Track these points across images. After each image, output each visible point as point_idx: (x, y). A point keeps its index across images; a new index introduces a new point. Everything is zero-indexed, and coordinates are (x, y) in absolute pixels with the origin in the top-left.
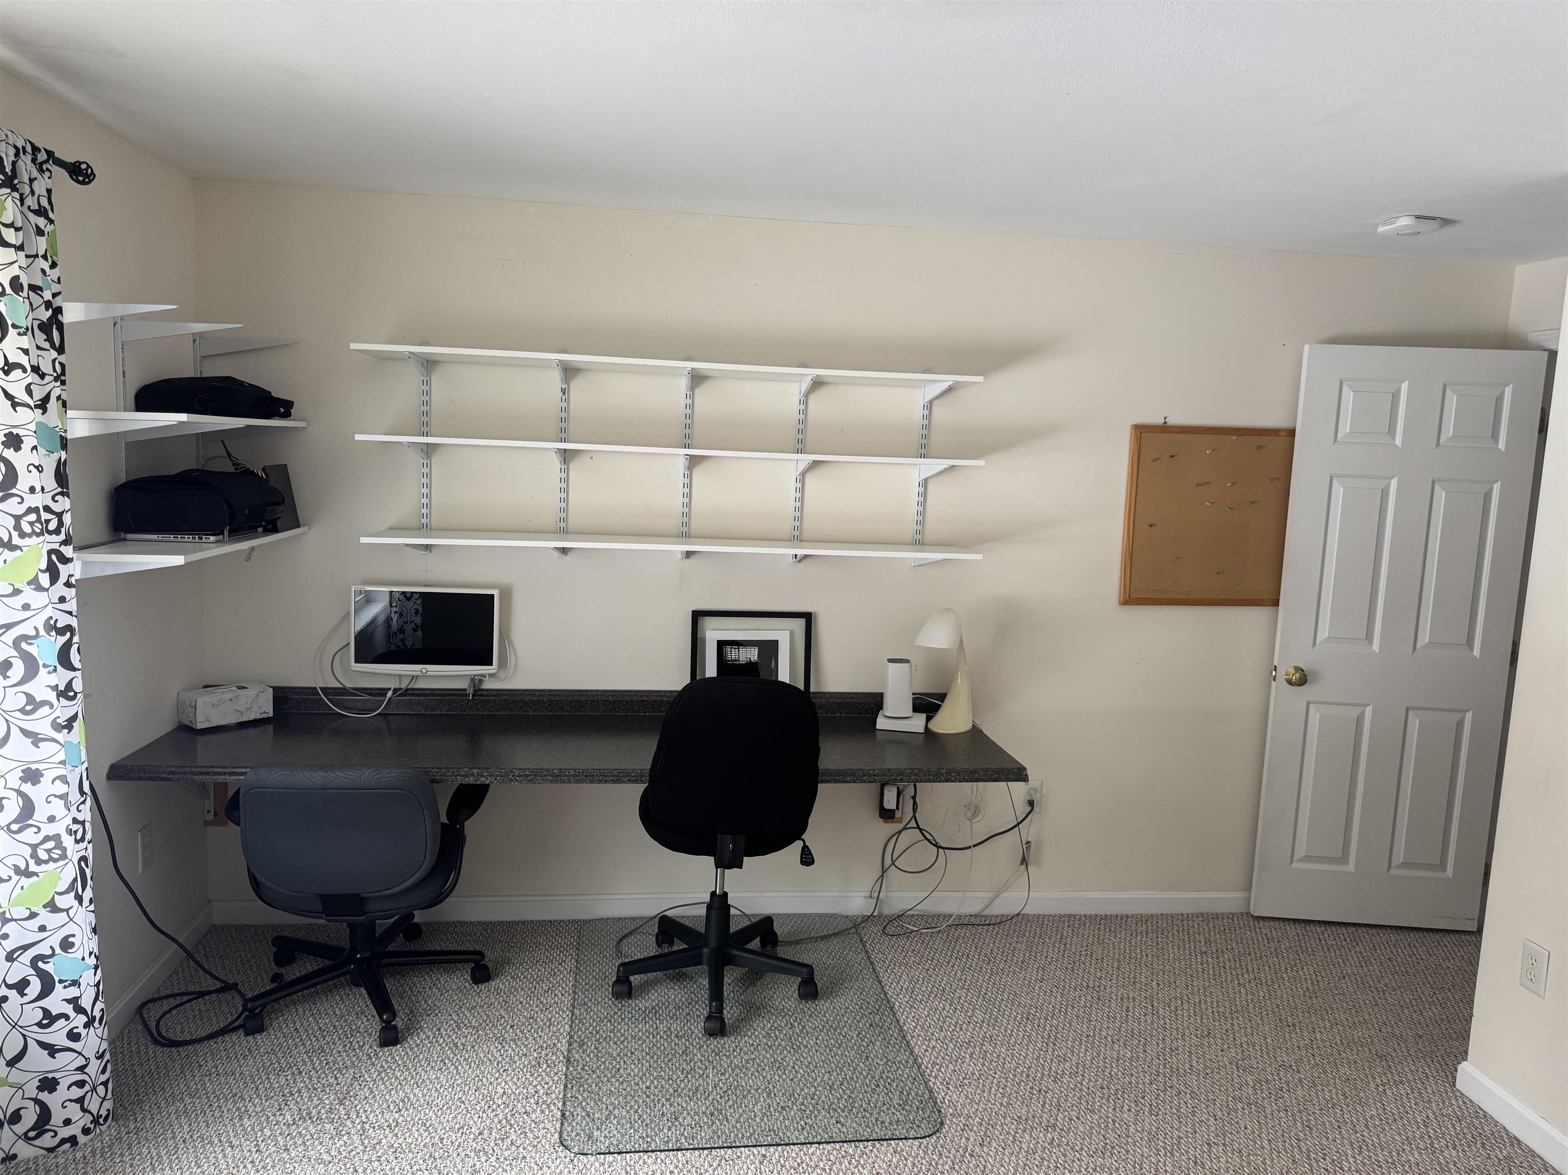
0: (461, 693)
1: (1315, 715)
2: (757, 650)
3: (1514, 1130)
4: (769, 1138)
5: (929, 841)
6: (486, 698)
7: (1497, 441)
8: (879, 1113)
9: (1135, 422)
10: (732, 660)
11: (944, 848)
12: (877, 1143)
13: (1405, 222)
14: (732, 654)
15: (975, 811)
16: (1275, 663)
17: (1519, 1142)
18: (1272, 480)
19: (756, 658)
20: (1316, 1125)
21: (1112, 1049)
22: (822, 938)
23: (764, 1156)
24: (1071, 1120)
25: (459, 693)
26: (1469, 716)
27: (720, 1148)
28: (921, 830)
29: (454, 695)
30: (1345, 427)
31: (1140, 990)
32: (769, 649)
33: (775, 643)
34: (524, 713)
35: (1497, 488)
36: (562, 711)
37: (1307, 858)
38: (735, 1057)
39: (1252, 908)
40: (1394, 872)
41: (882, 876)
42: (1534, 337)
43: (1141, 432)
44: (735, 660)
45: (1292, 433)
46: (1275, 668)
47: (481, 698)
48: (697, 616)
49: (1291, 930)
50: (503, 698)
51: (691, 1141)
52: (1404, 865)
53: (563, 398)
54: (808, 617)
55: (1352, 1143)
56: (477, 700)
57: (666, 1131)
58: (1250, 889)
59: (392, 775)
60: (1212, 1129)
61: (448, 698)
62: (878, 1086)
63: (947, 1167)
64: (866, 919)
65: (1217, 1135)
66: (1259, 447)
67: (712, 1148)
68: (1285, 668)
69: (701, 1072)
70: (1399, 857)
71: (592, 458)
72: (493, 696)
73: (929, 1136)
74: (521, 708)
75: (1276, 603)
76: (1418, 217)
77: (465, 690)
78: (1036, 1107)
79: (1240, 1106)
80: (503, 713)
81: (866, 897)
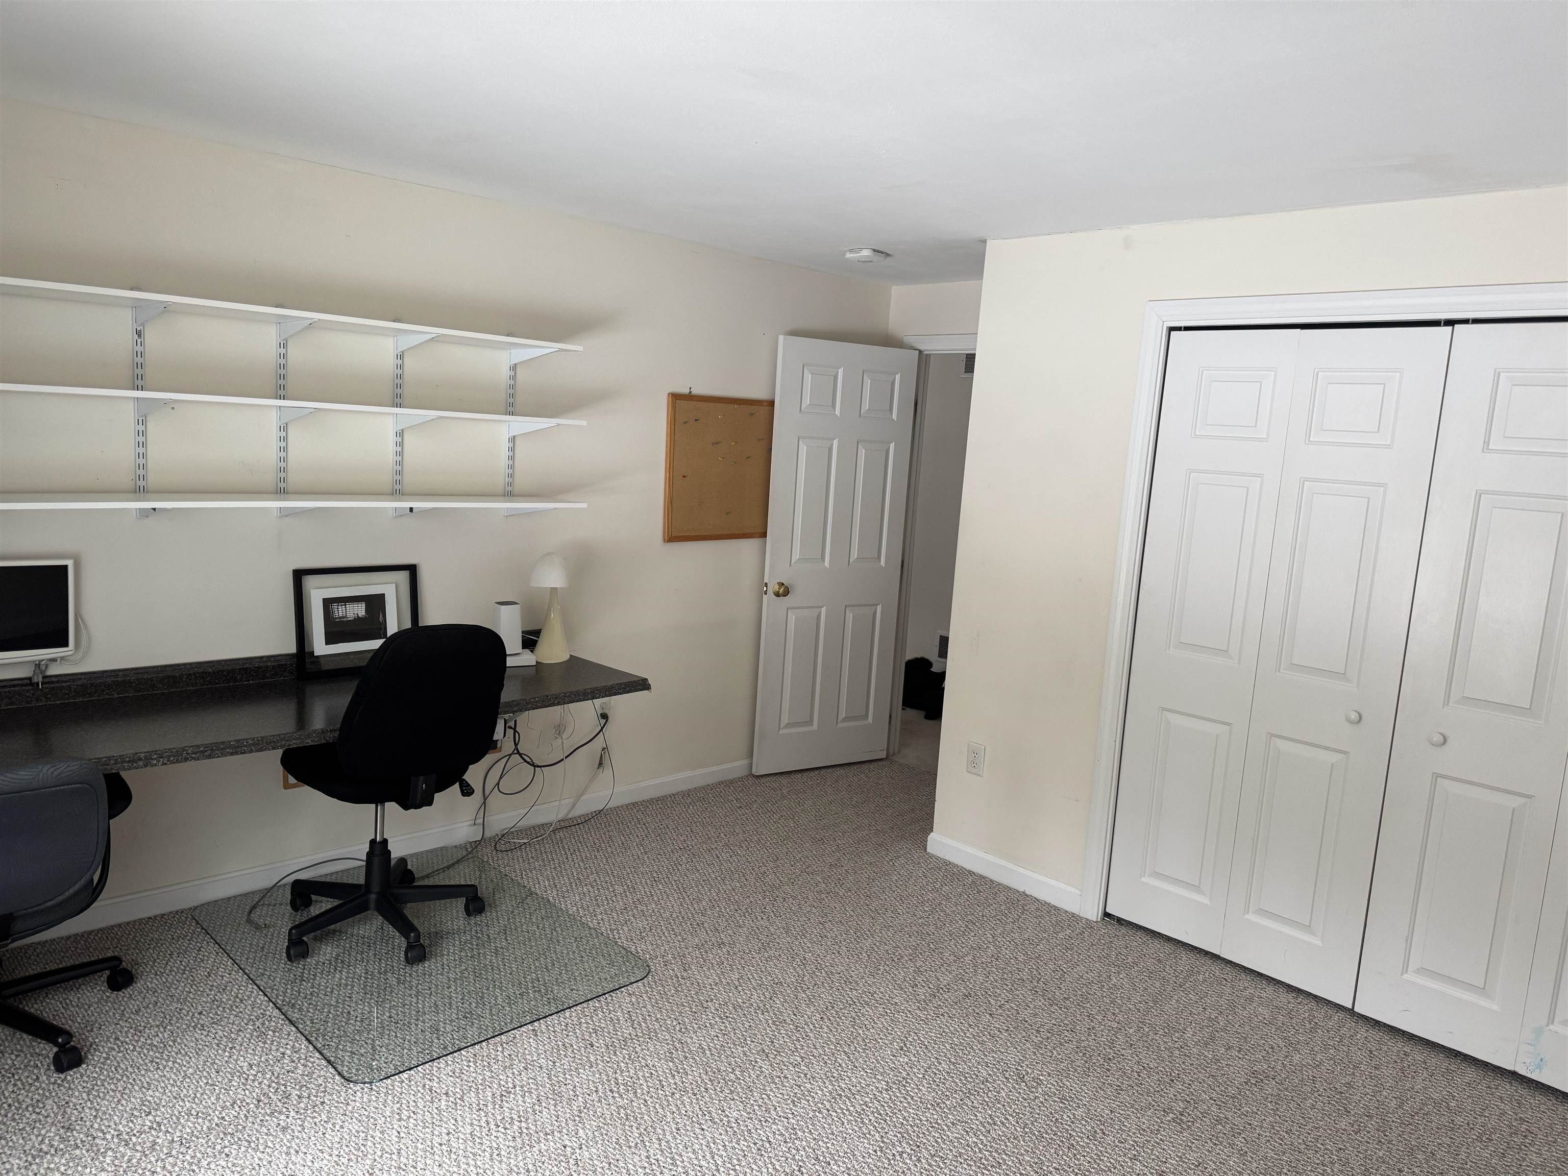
0: (28, 682)
1: (792, 618)
2: (364, 605)
3: (968, 867)
4: (528, 1017)
5: (528, 763)
6: (58, 685)
7: (891, 413)
8: (598, 974)
9: (671, 391)
10: (339, 618)
11: (540, 767)
12: (612, 993)
13: (866, 253)
14: (340, 611)
15: (559, 729)
16: (765, 581)
17: (973, 873)
18: (759, 440)
19: (364, 613)
20: (871, 894)
21: (725, 884)
22: (448, 867)
23: (534, 1030)
24: (731, 936)
25: (20, 682)
26: (879, 608)
27: (493, 1037)
28: (520, 755)
29: (14, 686)
30: (807, 401)
31: (716, 842)
32: (376, 603)
33: (382, 597)
34: (107, 697)
35: (892, 446)
36: (153, 690)
37: (788, 726)
38: (448, 973)
39: (754, 770)
40: (840, 725)
41: (484, 803)
42: (908, 340)
43: (676, 398)
44: (342, 617)
45: (772, 403)
46: (766, 585)
47: (52, 685)
48: (299, 575)
49: (784, 780)
50: (80, 683)
51: (466, 1041)
52: (846, 719)
53: (139, 341)
54: (412, 570)
55: (896, 899)
56: (47, 688)
57: (436, 1041)
58: (751, 756)
59: (72, 768)
60: (817, 914)
61: (7, 689)
62: (582, 957)
63: (672, 991)
64: (477, 844)
65: (823, 917)
66: (752, 414)
67: (487, 1039)
68: (773, 587)
69: (429, 992)
70: (843, 715)
71: (173, 408)
72: (66, 682)
73: (645, 977)
74: (103, 691)
75: (764, 535)
76: (874, 250)
77: (30, 679)
78: (703, 935)
79: (823, 896)
80: (81, 700)
81: (471, 825)
